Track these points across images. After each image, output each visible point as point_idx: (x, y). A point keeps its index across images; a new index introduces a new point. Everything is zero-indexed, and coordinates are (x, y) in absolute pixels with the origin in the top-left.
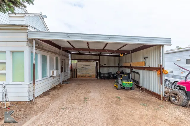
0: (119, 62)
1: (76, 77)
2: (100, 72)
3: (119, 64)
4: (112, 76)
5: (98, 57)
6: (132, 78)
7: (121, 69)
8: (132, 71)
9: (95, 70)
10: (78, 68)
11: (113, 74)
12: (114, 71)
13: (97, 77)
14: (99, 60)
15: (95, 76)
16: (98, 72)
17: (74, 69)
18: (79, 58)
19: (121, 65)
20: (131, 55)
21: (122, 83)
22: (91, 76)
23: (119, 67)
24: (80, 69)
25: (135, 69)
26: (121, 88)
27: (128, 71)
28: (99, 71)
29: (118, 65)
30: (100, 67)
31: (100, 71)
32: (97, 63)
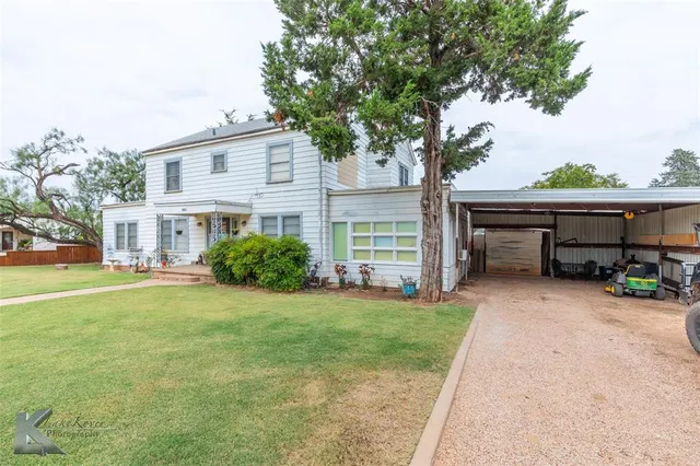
0: (625, 233)
1: (481, 269)
2: (555, 260)
3: (622, 238)
4: (597, 273)
5: (550, 220)
6: (665, 275)
7: (630, 252)
8: (664, 258)
9: (540, 255)
10: (489, 247)
11: (602, 268)
12: (604, 258)
13: (546, 273)
14: (554, 227)
15: (540, 271)
16: (549, 258)
17: (479, 251)
18: (492, 223)
19: (630, 242)
20: (663, 216)
21: (627, 282)
22: (527, 270)
23: (624, 246)
24: (493, 250)
25: (672, 251)
26: (625, 294)
27: (654, 257)
28: (552, 257)
29: (619, 242)
30: (556, 245)
31: (558, 258)
32: (545, 236)
